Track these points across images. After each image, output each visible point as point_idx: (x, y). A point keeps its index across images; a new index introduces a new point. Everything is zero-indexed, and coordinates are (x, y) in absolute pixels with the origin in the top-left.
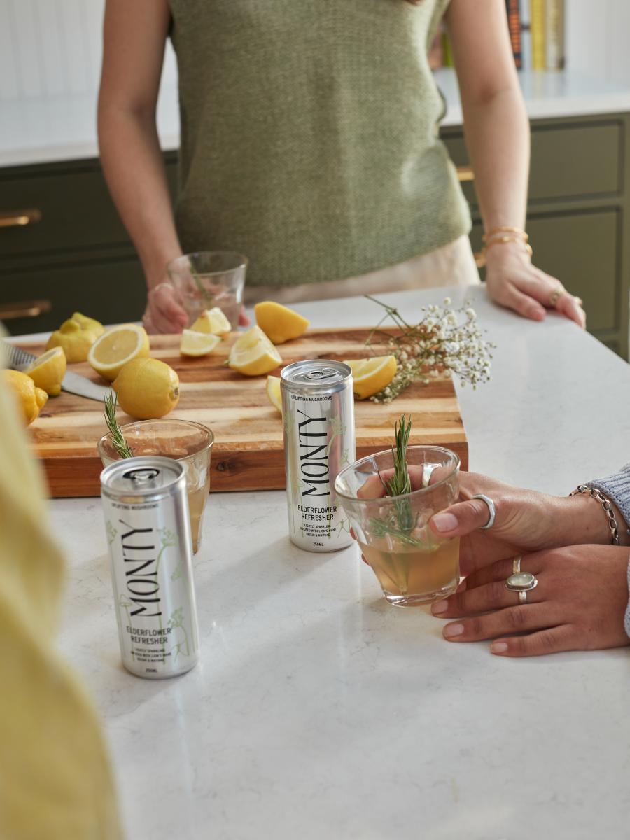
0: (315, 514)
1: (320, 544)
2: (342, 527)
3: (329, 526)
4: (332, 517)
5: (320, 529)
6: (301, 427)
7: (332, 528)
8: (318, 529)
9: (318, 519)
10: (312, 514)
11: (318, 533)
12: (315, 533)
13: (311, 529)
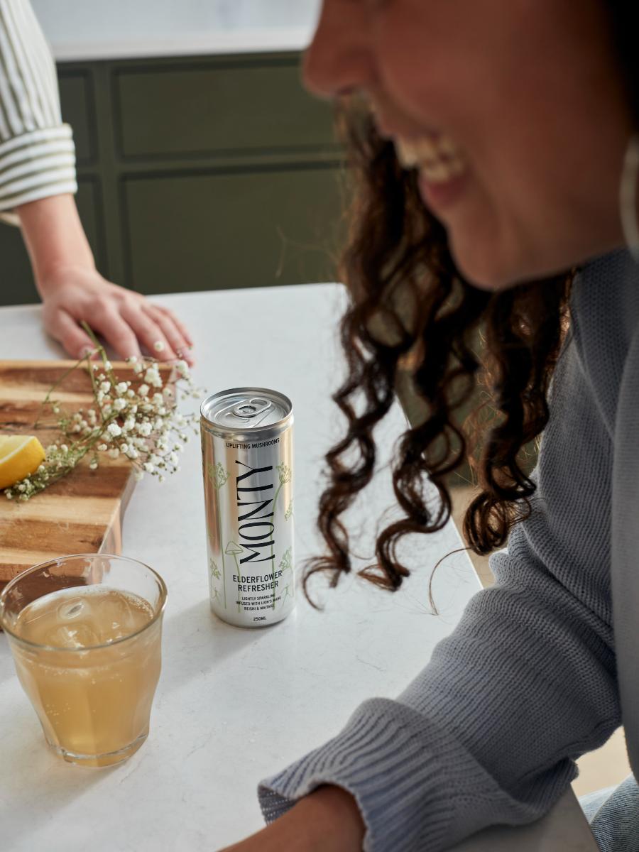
0: (256, 584)
1: (262, 618)
2: (287, 593)
3: (273, 595)
4: (276, 584)
5: (263, 600)
6: (240, 482)
7: (276, 597)
8: (261, 600)
9: (261, 588)
10: (253, 584)
11: (261, 606)
12: (255, 606)
13: (251, 601)
